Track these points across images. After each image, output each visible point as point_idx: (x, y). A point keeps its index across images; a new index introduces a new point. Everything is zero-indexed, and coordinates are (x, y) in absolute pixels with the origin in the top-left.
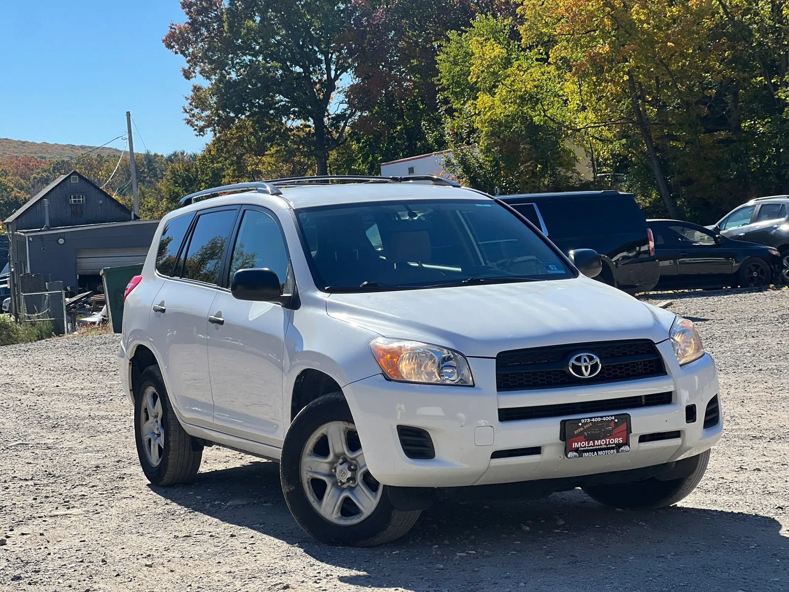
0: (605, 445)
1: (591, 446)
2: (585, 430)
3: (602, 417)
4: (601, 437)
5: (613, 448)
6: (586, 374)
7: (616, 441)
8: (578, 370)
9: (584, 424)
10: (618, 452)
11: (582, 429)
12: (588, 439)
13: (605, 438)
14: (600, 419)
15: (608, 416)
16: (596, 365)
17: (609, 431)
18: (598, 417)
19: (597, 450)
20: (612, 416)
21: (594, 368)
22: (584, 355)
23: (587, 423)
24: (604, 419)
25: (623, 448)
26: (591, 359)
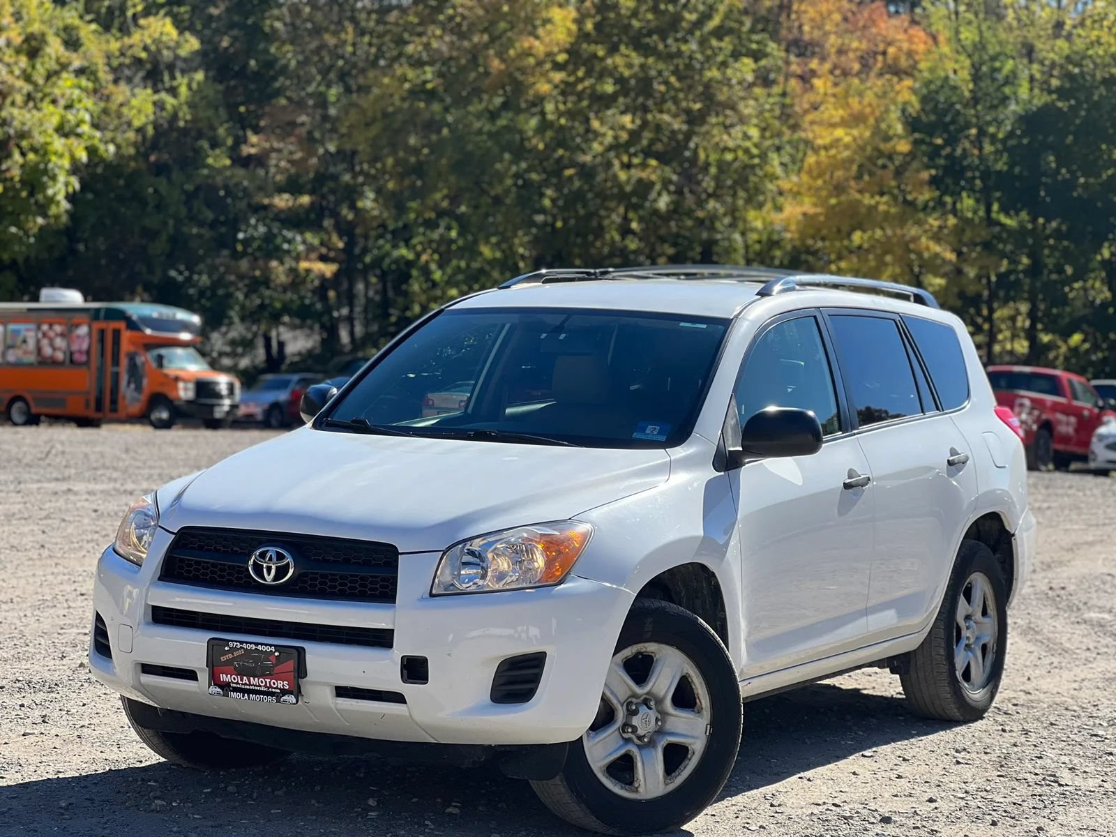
0: (266, 686)
1: (246, 684)
2: (234, 659)
3: (257, 644)
4: (258, 673)
5: (272, 694)
6: (269, 578)
7: (280, 684)
8: (258, 569)
9: (232, 650)
10: (278, 701)
11: (230, 656)
12: (241, 673)
13: (263, 676)
14: (254, 647)
15: (266, 645)
16: (287, 567)
17: (268, 668)
18: (251, 643)
19: (249, 692)
20: (271, 646)
21: (281, 572)
22: (272, 551)
23: (236, 649)
24: (259, 647)
25: (285, 697)
26: (280, 557)
